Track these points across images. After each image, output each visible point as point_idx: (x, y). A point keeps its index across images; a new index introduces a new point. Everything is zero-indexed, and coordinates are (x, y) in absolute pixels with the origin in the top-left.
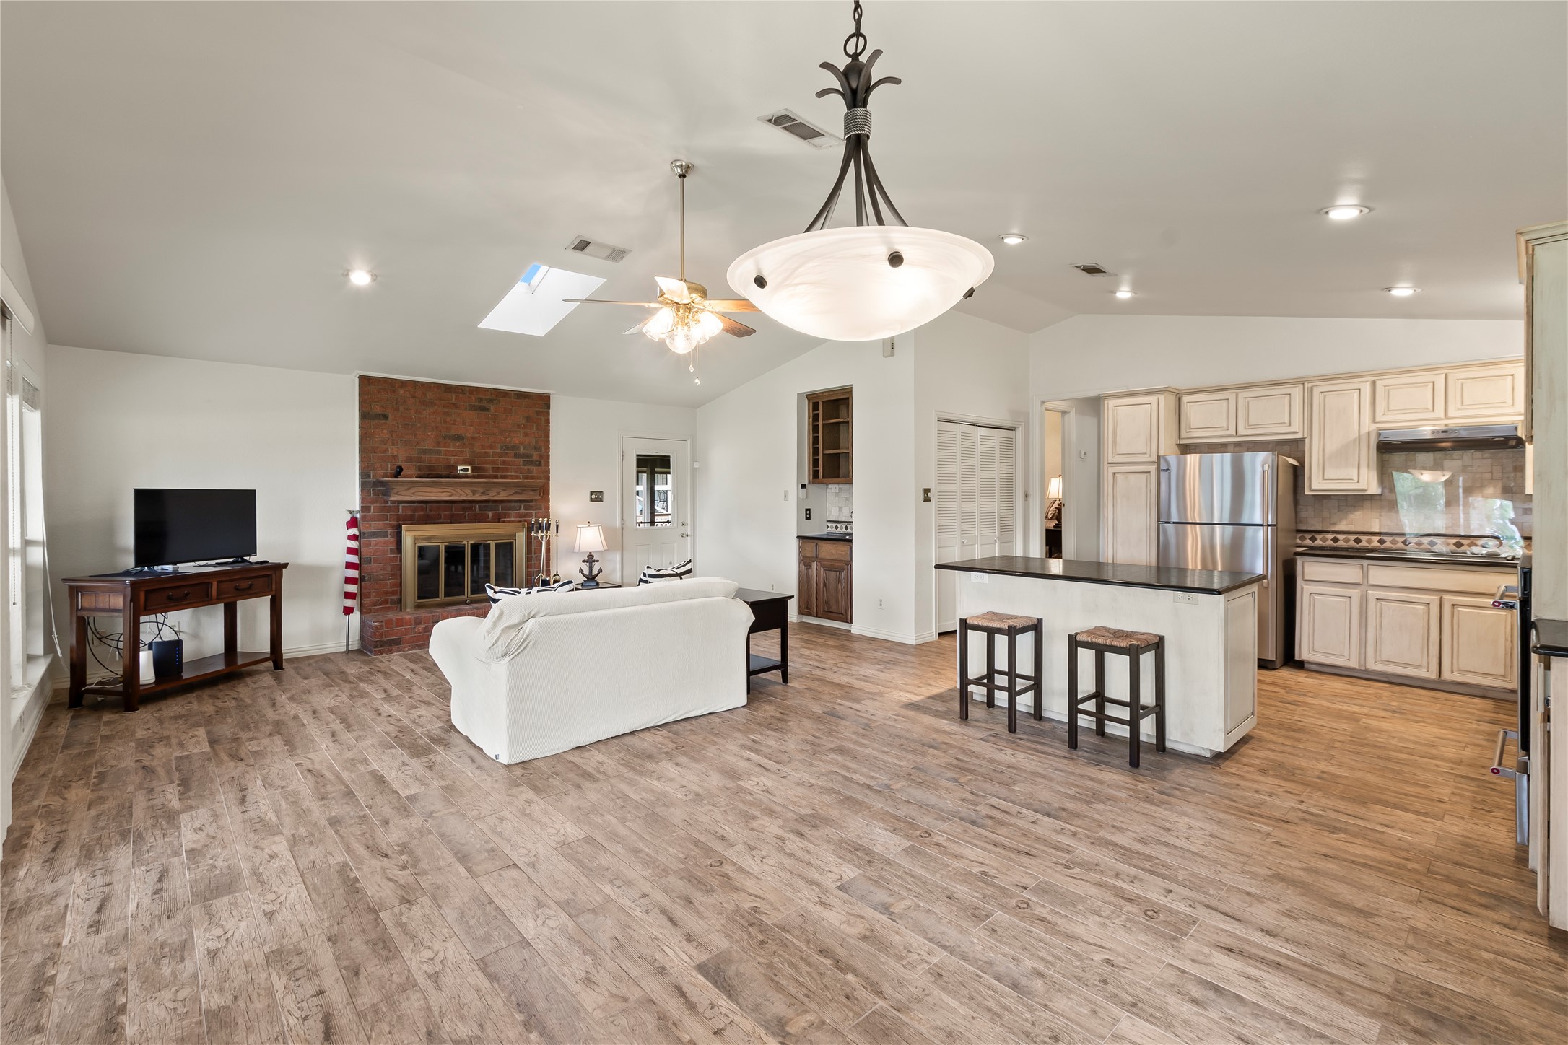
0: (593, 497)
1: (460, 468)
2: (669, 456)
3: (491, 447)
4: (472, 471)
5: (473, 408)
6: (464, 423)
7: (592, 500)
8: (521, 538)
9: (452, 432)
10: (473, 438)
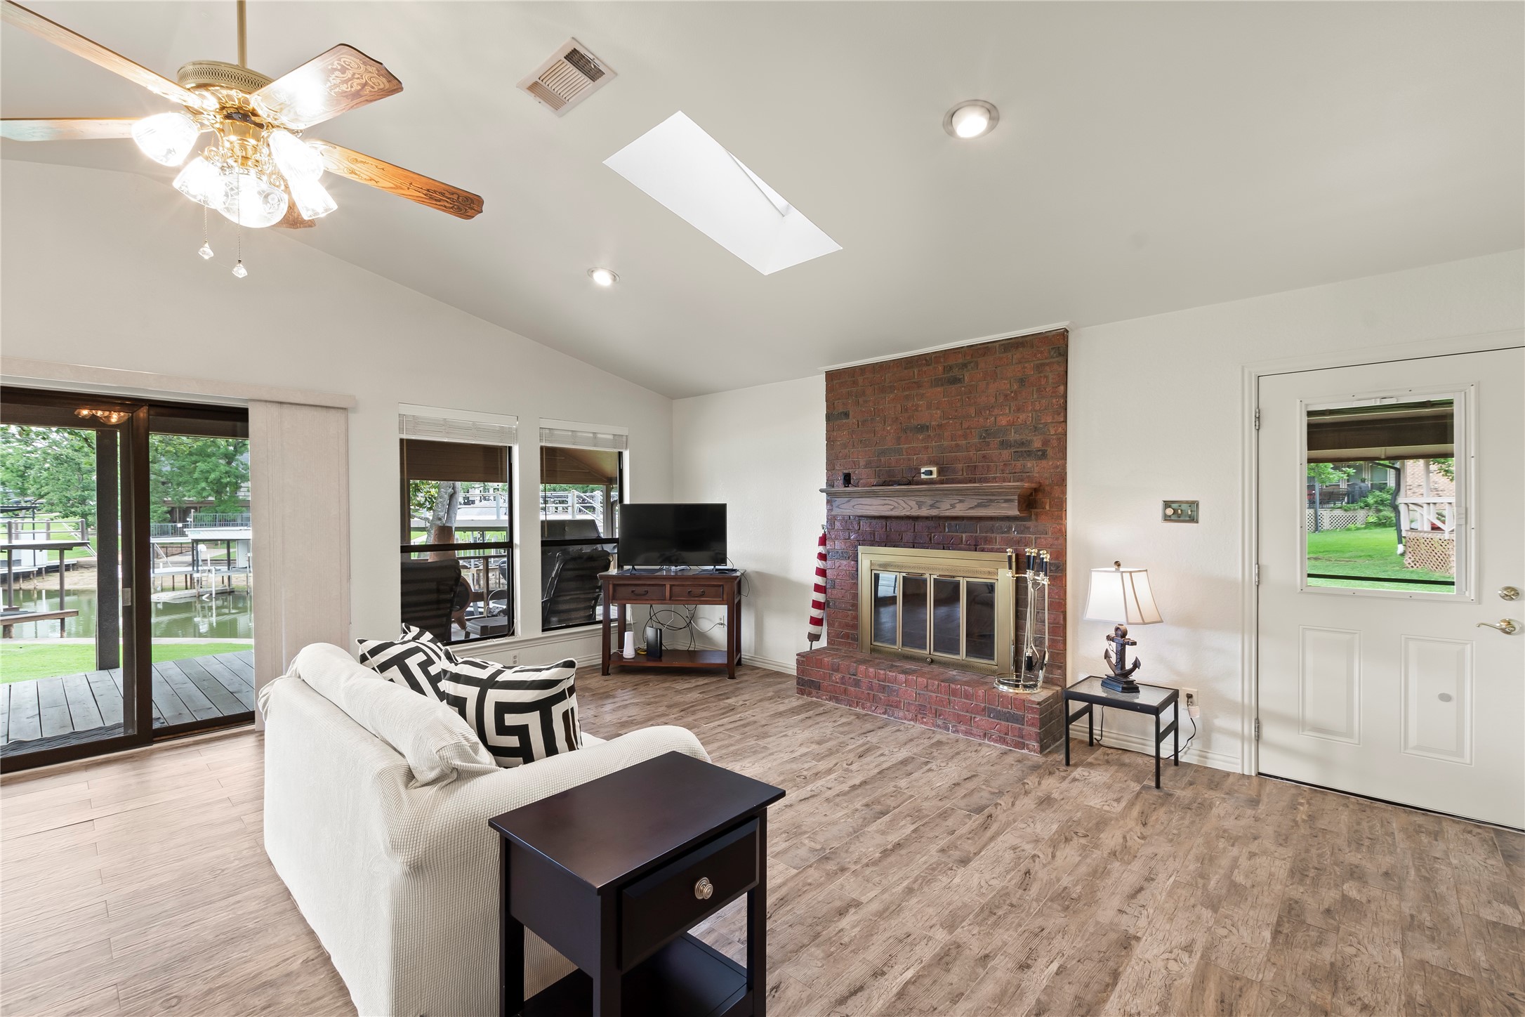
0: (1170, 512)
1: (923, 470)
2: (1450, 403)
3: (965, 436)
4: (939, 473)
5: (938, 382)
6: (929, 407)
7: (1167, 518)
8: (1005, 579)
9: (914, 422)
10: (940, 426)
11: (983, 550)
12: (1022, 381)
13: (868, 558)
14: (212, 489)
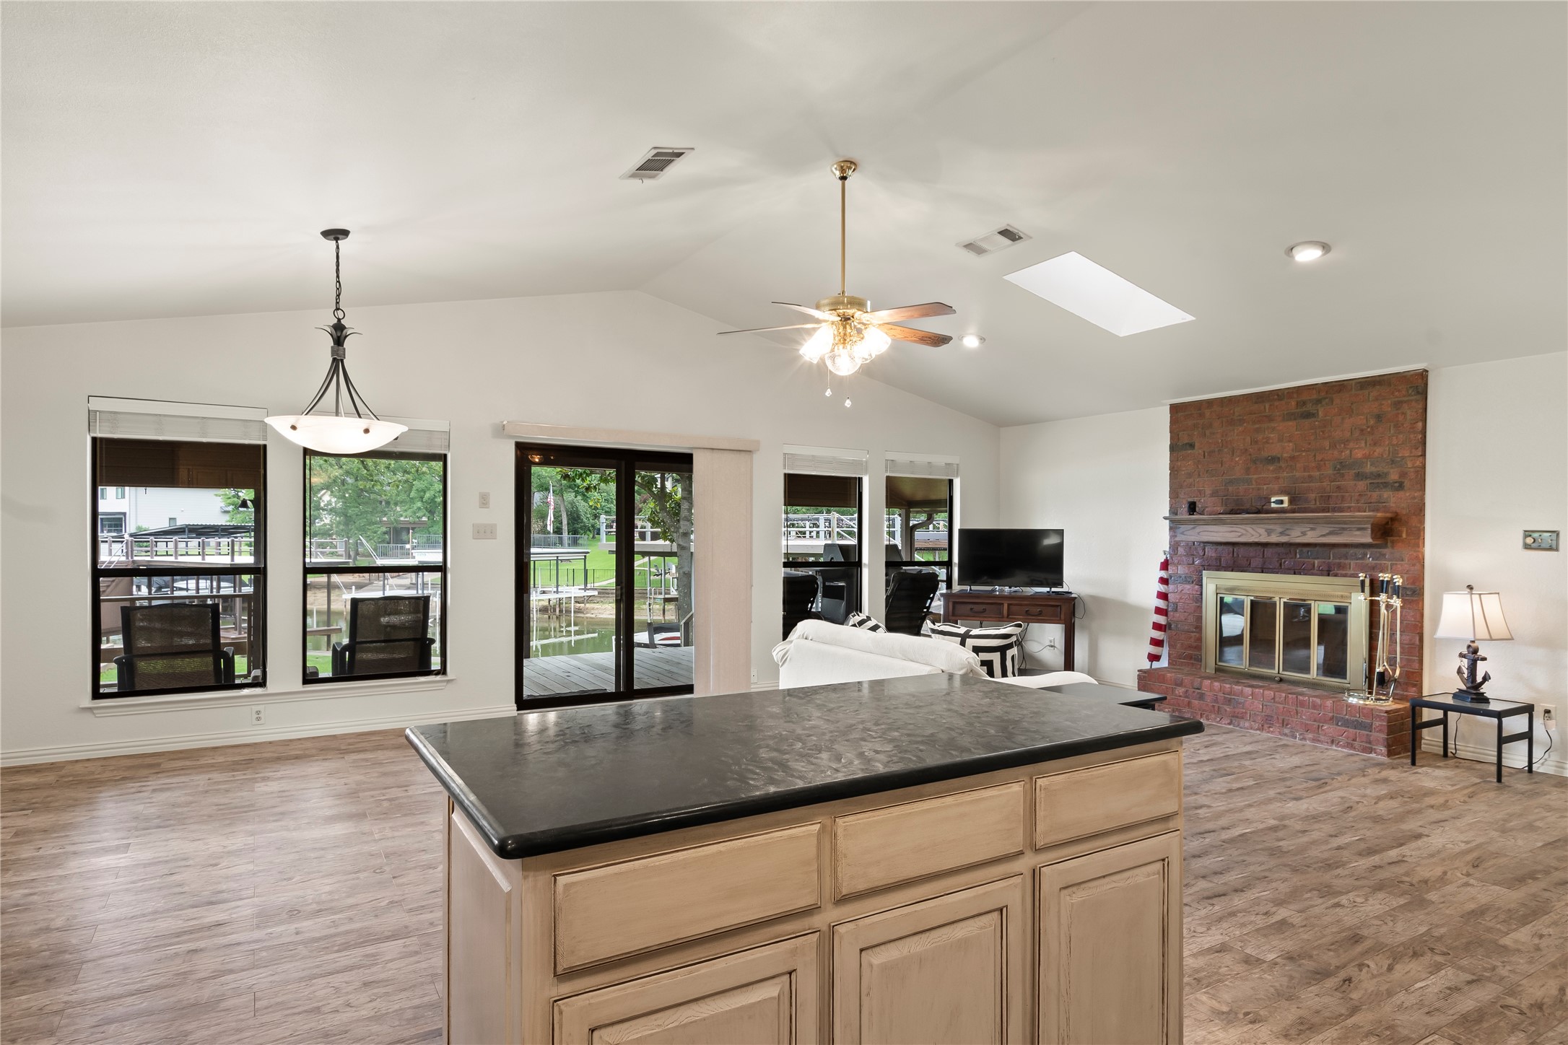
0: (1529, 541)
1: (1273, 499)
3: (1319, 468)
4: (1291, 502)
5: (1291, 416)
6: (1281, 440)
7: (1527, 547)
8: (1358, 603)
9: (1265, 454)
10: (1292, 458)
11: (1336, 575)
12: (1379, 418)
13: (1212, 584)
14: (426, 508)
